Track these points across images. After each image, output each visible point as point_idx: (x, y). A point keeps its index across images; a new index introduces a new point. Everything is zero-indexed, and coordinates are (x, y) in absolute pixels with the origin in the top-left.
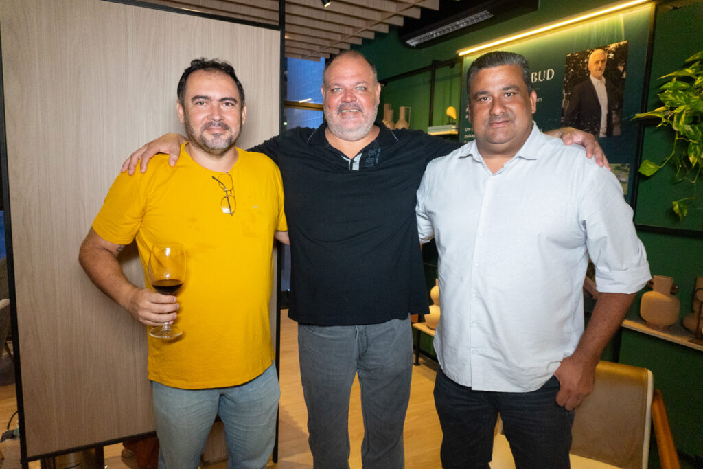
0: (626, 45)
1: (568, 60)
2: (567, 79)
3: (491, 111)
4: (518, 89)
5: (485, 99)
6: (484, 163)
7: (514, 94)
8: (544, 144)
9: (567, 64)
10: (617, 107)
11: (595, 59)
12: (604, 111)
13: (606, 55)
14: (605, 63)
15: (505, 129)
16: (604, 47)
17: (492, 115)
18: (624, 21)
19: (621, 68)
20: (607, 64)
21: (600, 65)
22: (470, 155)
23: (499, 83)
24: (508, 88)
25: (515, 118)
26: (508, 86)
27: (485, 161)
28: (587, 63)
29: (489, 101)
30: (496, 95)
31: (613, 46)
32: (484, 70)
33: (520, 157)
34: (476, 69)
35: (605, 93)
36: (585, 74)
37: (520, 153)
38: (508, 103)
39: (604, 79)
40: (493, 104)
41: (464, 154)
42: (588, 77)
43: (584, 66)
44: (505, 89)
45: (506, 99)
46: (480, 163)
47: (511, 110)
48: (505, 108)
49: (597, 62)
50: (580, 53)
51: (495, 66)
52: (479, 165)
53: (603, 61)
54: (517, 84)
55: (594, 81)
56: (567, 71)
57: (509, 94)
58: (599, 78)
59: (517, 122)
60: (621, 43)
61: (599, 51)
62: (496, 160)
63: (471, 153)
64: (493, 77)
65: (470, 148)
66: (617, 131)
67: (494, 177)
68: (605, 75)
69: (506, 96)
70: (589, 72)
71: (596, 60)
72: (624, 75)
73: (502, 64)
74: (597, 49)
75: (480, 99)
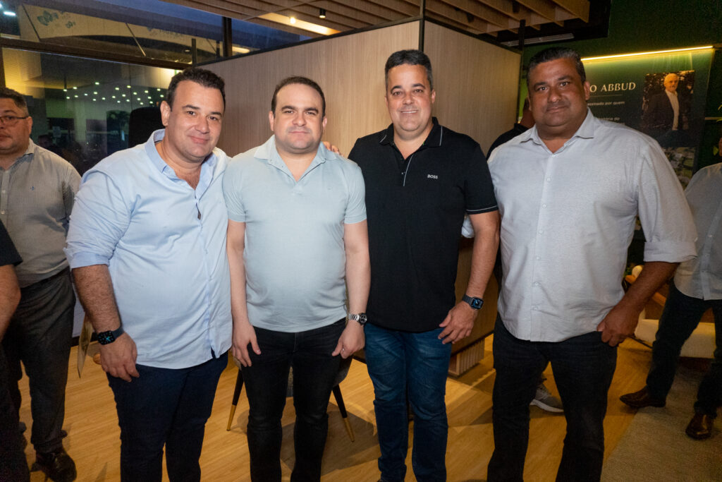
0: (693, 73)
1: (648, 78)
2: (646, 90)
3: (548, 99)
4: (572, 79)
5: (543, 89)
6: (544, 145)
7: (569, 83)
8: (598, 126)
9: (647, 80)
10: (686, 111)
11: (669, 78)
12: (676, 113)
13: (678, 77)
14: (677, 83)
15: (562, 113)
16: (676, 72)
17: (550, 102)
18: (693, 57)
19: (689, 87)
20: (679, 84)
21: (673, 83)
22: (531, 139)
23: (555, 74)
24: (563, 79)
25: (570, 104)
26: (563, 76)
27: (546, 144)
28: (663, 81)
29: (547, 91)
30: (553, 85)
31: (683, 73)
32: (541, 65)
33: (578, 137)
34: (534, 64)
35: (677, 102)
36: (661, 89)
37: (578, 133)
38: (565, 91)
39: (676, 93)
40: (550, 94)
41: (525, 139)
42: (664, 92)
43: (660, 83)
44: (560, 79)
45: (562, 88)
46: (540, 145)
47: (566, 98)
48: (560, 96)
49: (671, 82)
50: (657, 74)
51: (552, 60)
52: (540, 147)
53: (675, 82)
54: (571, 74)
55: (669, 94)
56: (646, 85)
57: (564, 84)
58: (672, 92)
59: (572, 108)
60: (690, 71)
61: (673, 75)
62: (555, 141)
63: (531, 137)
64: (550, 69)
65: (531, 133)
66: (686, 127)
67: (554, 156)
68: (677, 90)
69: (562, 85)
70: (665, 88)
71: (670, 80)
72: (692, 92)
73: (558, 57)
74: (671, 73)
75: (539, 89)
